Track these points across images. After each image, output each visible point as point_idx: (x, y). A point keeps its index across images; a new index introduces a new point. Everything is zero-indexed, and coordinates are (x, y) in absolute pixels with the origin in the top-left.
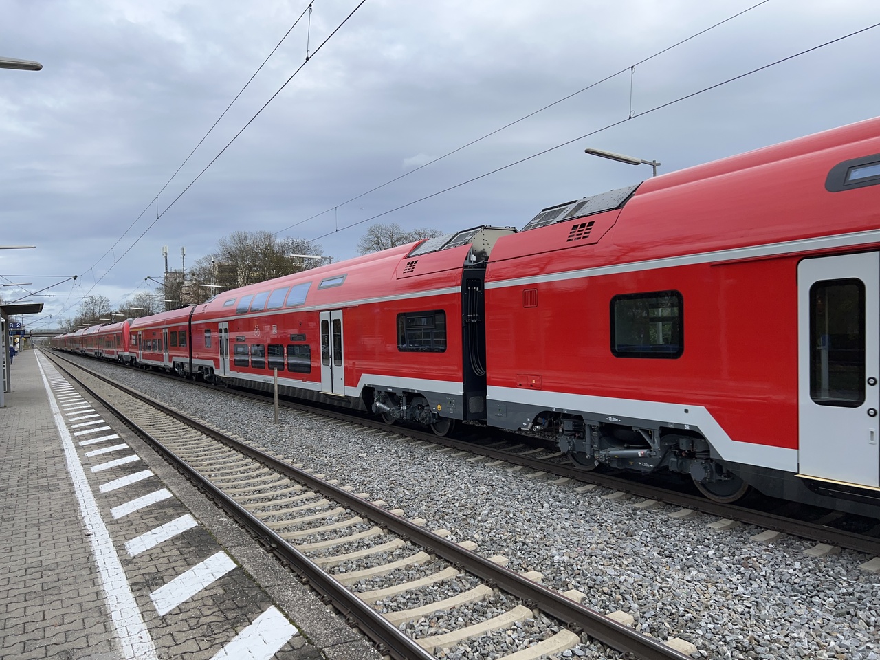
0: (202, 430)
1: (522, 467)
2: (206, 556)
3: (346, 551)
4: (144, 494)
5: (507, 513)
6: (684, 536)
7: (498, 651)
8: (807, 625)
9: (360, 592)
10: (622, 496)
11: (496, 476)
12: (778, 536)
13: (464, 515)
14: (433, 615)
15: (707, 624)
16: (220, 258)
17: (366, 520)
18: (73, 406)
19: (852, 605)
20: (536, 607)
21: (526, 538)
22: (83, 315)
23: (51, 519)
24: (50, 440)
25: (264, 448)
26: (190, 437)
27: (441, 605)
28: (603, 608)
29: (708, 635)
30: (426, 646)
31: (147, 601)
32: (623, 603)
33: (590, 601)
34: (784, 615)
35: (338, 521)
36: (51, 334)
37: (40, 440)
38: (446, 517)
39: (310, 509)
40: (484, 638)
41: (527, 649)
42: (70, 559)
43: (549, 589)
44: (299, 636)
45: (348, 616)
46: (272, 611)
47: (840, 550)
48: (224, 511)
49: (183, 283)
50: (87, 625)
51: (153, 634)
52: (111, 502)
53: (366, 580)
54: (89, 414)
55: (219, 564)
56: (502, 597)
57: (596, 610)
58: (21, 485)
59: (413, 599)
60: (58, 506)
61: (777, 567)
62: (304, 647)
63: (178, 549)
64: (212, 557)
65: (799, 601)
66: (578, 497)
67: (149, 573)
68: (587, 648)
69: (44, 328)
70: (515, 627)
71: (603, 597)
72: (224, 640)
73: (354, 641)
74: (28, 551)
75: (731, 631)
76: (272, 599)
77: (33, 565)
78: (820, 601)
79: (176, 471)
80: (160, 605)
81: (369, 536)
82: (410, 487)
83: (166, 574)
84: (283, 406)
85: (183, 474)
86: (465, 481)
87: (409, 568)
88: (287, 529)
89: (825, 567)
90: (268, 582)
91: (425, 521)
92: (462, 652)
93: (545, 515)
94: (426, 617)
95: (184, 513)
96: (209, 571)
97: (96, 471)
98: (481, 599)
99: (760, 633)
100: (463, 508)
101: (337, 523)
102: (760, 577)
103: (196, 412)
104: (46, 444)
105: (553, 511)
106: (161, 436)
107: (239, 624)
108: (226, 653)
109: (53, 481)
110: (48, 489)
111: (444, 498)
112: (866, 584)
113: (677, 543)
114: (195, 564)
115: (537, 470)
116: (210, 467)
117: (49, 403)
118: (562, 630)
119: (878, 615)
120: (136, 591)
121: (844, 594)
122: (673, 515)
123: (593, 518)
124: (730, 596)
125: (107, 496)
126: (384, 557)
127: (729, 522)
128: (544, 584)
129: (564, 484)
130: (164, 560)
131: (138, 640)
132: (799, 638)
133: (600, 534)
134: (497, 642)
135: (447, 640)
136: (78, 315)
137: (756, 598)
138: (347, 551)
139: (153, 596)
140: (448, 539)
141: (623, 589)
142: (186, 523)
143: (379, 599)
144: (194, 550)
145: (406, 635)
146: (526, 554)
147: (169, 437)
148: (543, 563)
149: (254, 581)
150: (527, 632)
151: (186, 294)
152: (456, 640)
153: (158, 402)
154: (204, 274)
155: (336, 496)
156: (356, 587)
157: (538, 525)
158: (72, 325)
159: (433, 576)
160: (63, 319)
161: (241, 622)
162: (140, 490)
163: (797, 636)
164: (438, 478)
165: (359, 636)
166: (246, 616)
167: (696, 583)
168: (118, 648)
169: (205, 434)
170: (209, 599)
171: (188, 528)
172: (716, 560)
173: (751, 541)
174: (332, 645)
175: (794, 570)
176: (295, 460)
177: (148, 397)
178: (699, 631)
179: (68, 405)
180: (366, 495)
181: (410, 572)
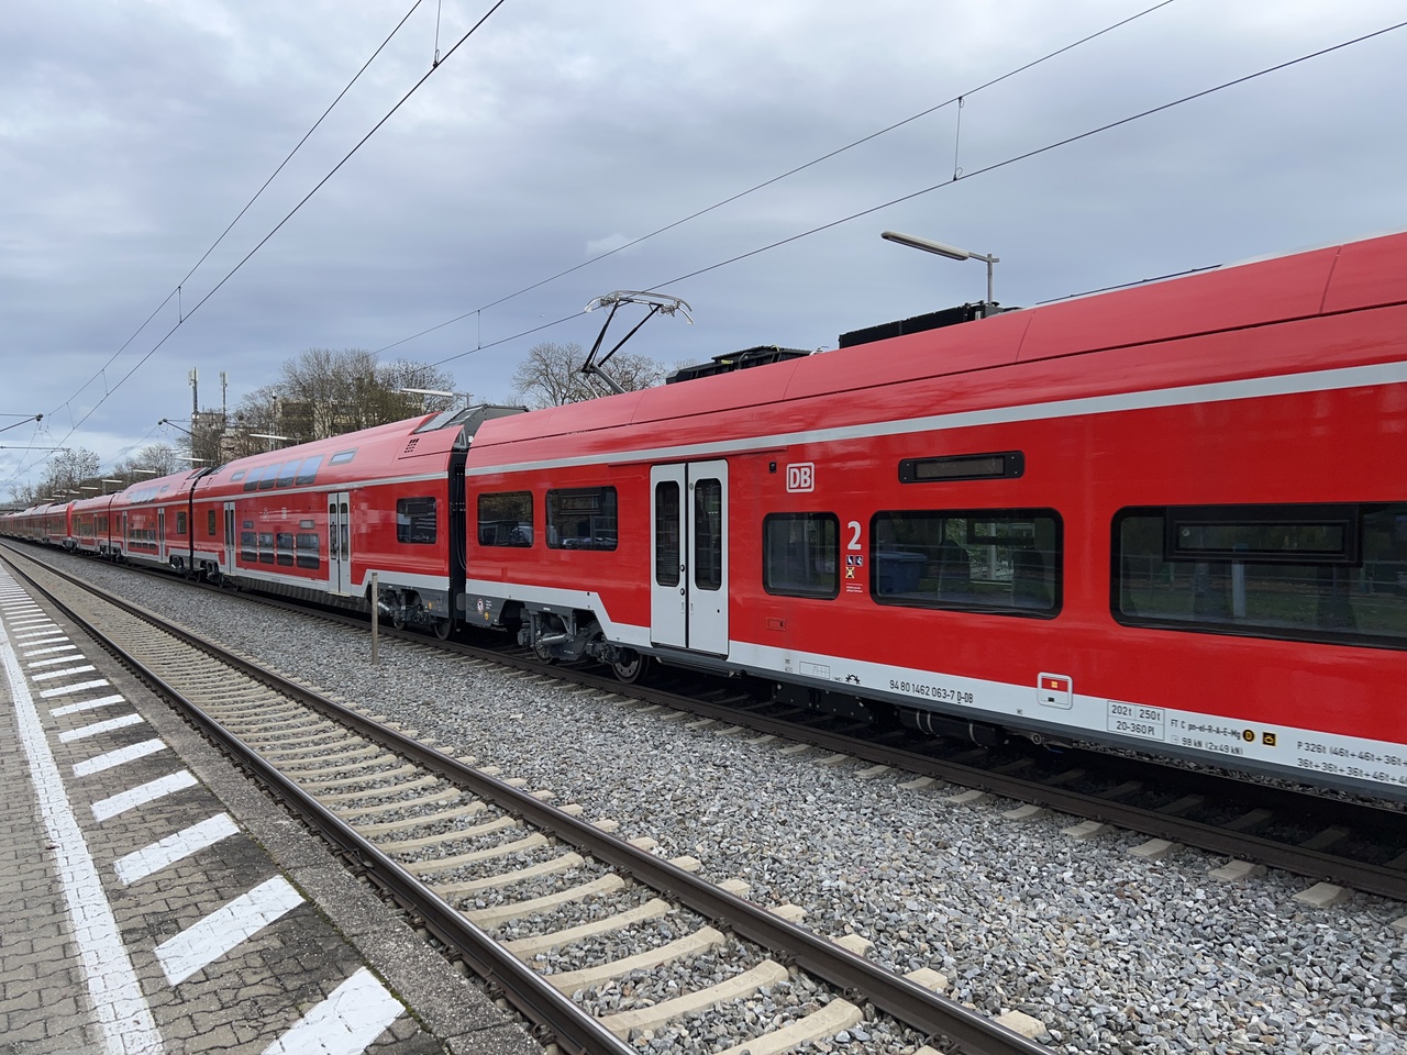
0: (251, 674)
1: (773, 737)
2: (252, 884)
3: (486, 872)
4: (149, 779)
5: (749, 811)
6: (1026, 849)
7: (732, 1035)
8: (1215, 989)
9: (509, 940)
10: (931, 783)
11: (732, 751)
12: (1169, 847)
13: (680, 815)
14: (628, 977)
15: (1061, 987)
16: (286, 391)
17: (520, 822)
18: (31, 631)
19: (1285, 957)
20: (793, 963)
21: (778, 851)
22: (52, 480)
25: (354, 704)
26: (230, 685)
27: (641, 961)
28: (900, 964)
29: (1064, 1006)
30: (616, 1028)
31: (148, 960)
32: (930, 956)
33: (879, 952)
34: (1181, 973)
35: (475, 824)
38: (651, 818)
39: (428, 805)
40: (710, 1013)
41: (779, 1031)
42: (20, 888)
43: (814, 934)
44: (407, 1017)
45: (489, 980)
46: (362, 976)
47: (1265, 869)
48: (286, 807)
49: (223, 431)
50: (46, 1001)
51: (159, 1017)
52: (91, 793)
53: (520, 921)
54: (59, 644)
55: (274, 898)
56: (740, 946)
57: (888, 968)
59: (596, 951)
61: (1169, 897)
62: (415, 1038)
63: (205, 873)
64: (263, 886)
65: (1203, 951)
66: (861, 785)
67: (154, 913)
68: (874, 1028)
70: (761, 996)
71: (900, 947)
72: (279, 1026)
73: (499, 1025)
75: (1099, 1000)
76: (363, 956)
78: (1235, 951)
79: (206, 741)
80: (171, 967)
81: (524, 849)
82: (593, 769)
83: (183, 914)
84: (387, 635)
85: (218, 745)
86: (683, 759)
87: (589, 900)
88: (391, 837)
89: (1242, 897)
90: (357, 926)
91: (616, 824)
92: (675, 1037)
93: (808, 814)
94: (616, 980)
95: (222, 812)
96: (256, 908)
97: (67, 740)
98: (706, 950)
99: (1143, 1003)
100: (678, 803)
101: (473, 827)
102: (1142, 912)
103: (242, 643)
105: (822, 807)
106: (181, 682)
107: (305, 999)
108: (283, 1049)
111: (649, 787)
112: (1306, 924)
113: (1016, 859)
114: (234, 897)
115: (797, 742)
116: (263, 734)
118: (833, 1001)
119: (1325, 973)
120: (130, 943)
121: (1272, 941)
122: (1009, 815)
123: (885, 819)
124: (1097, 944)
125: (85, 782)
126: (549, 883)
127: (1095, 826)
129: (839, 765)
130: (181, 891)
131: (133, 1027)
132: (1204, 1010)
133: (895, 845)
134: (731, 1021)
135: (651, 1017)
136: (45, 481)
137: (1137, 946)
138: (489, 873)
139: (159, 952)
140: (653, 852)
141: (931, 932)
142: (219, 827)
143: (541, 950)
144: (231, 873)
145: (584, 1011)
146: (778, 877)
147: (194, 683)
148: (805, 891)
149: (333, 926)
150: (778, 1003)
151: (229, 449)
152: (665, 1017)
153: (177, 625)
154: (259, 417)
155: (472, 783)
156: (502, 932)
157: (797, 830)
158: (33, 496)
159: (629, 912)
160: (18, 487)
161: (309, 996)
162: (142, 773)
163: (1200, 1007)
164: (639, 755)
165: (508, 1017)
166: (318, 984)
167: (1044, 923)
168: (98, 1040)
169: (256, 679)
170: (256, 956)
171: (222, 837)
172: (1076, 886)
173: (1128, 856)
174: (463, 1033)
175: (1196, 901)
176: (405, 724)
177: (161, 617)
178: (1049, 1000)
179: (23, 629)
180: (522, 782)
181: (591, 907)
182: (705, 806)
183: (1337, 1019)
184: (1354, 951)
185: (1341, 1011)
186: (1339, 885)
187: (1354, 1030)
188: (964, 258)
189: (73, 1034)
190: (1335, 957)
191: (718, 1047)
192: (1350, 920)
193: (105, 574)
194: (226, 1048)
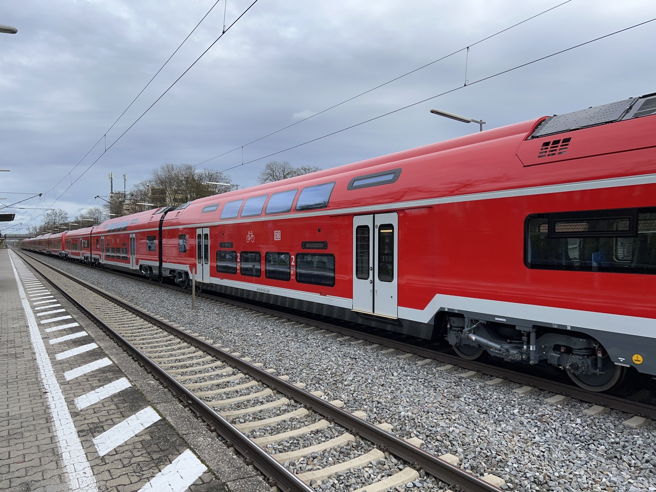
0: (137, 314)
1: (378, 345)
2: (137, 410)
3: (245, 406)
4: (90, 362)
5: (366, 379)
6: (496, 399)
7: (358, 483)
8: (585, 466)
9: (255, 438)
10: (452, 368)
11: (358, 352)
12: (564, 399)
13: (334, 381)
14: (310, 455)
15: (513, 464)
16: (153, 183)
17: (260, 383)
18: (36, 293)
19: (619, 451)
20: (387, 450)
21: (380, 398)
22: (46, 224)
23: (17, 379)
24: (18, 319)
25: (184, 328)
26: (127, 318)
27: (316, 448)
28: (436, 451)
29: (514, 472)
30: (304, 479)
31: (90, 445)
32: (451, 448)
33: (427, 446)
34: (569, 458)
35: (239, 384)
36: (21, 237)
37: (10, 319)
38: (321, 382)
39: (218, 375)
40: (348, 473)
41: (380, 482)
42: (31, 411)
43: (397, 438)
44: (208, 472)
45: (245, 456)
46: (188, 453)
47: (609, 410)
48: (152, 375)
49: (124, 202)
50: (43, 463)
51: (95, 471)
52: (64, 368)
53: (260, 429)
54: (49, 299)
55: (147, 417)
56: (362, 442)
57: (431, 453)
59: (295, 443)
60: (22, 369)
61: (564, 422)
62: (212, 482)
63: (116, 405)
64: (142, 411)
65: (580, 447)
66: (419, 368)
67: (92, 423)
68: (425, 481)
69: (16, 233)
70: (371, 465)
71: (437, 443)
72: (149, 475)
73: (251, 477)
75: (531, 470)
76: (188, 444)
77: (2, 415)
78: (595, 448)
79: (116, 344)
80: (100, 448)
81: (262, 396)
82: (294, 359)
83: (106, 424)
84: (199, 296)
85: (121, 346)
86: (336, 355)
87: (292, 420)
88: (200, 389)
89: (598, 422)
90: (185, 430)
91: (305, 385)
92: (331, 484)
93: (394, 381)
94: (304, 457)
95: (124, 377)
96: (139, 421)
97: (53, 343)
98: (346, 444)
99: (551, 471)
100: (334, 375)
101: (238, 385)
102: (551, 429)
103: (132, 299)
104: (15, 322)
105: (400, 378)
106: (105, 317)
107: (162, 463)
108: (151, 486)
109: (19, 350)
110: (15, 356)
111: (320, 368)
112: (628, 435)
113: (492, 403)
114: (129, 416)
115: (389, 348)
116: (142, 341)
117: (18, 291)
118: (406, 468)
119: (637, 459)
120: (82, 436)
121: (612, 443)
122: (488, 383)
123: (430, 384)
124: (529, 444)
125: (61, 362)
126: (273, 412)
127: (529, 388)
128: (393, 433)
129: (409, 359)
130: (105, 413)
131: (83, 475)
132: (580, 475)
133: (435, 396)
134: (358, 477)
135: (321, 474)
136: (43, 224)
137: (549, 445)
139: (95, 441)
140: (323, 398)
141: (451, 437)
142: (122, 384)
143: (269, 443)
144: (128, 405)
145: (289, 471)
146: (380, 410)
147: (111, 318)
148: (392, 417)
149: (174, 430)
150: (380, 469)
151: (127, 210)
152: (327, 475)
153: (103, 291)
154: (141, 195)
155: (238, 365)
156: (252, 434)
157: (389, 389)
158: (37, 231)
159: (311, 426)
160: (30, 227)
162: (87, 359)
163: (578, 473)
164: (315, 353)
165: (256, 474)
166: (167, 457)
167: (505, 433)
168: (67, 481)
169: (139, 316)
170: (139, 443)
171: (123, 388)
172: (520, 416)
173: (545, 403)
174: (234, 480)
175: (577, 424)
176: (207, 337)
177: (95, 287)
178: (507, 469)
179: (33, 292)
180: (261, 365)
181: (293, 423)
182: (346, 377)
183: (643, 480)
184: (651, 448)
185: (645, 476)
186: (645, 417)
187: (651, 485)
188: (469, 122)
189: (55, 478)
190: (642, 451)
191: (351, 489)
192: (650, 434)
193: (70, 267)
194: (125, 485)
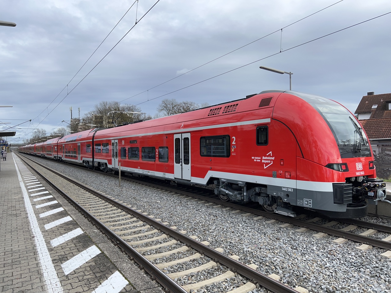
0: (87, 190)
1: (229, 208)
2: (87, 247)
4: (60, 218)
5: (223, 229)
6: (302, 240)
7: (219, 291)
8: (358, 281)
9: (157, 264)
10: (275, 221)
11: (218, 212)
12: (344, 240)
13: (204, 229)
14: (190, 275)
15: (313, 280)
16: (96, 113)
17: (160, 231)
18: (28, 178)
19: (378, 272)
20: (236, 272)
21: (232, 240)
22: (34, 137)
23: (17, 229)
24: (18, 193)
25: (114, 198)
26: (81, 193)
27: (193, 270)
28: (266, 272)
29: (314, 285)
30: (186, 289)
31: (60, 268)
32: (275, 270)
33: (260, 269)
34: (348, 276)
35: (147, 231)
36: (19, 146)
37: (13, 193)
38: (196, 230)
39: (134, 226)
40: (213, 285)
41: (232, 291)
42: (25, 248)
43: (242, 264)
44: (129, 285)
45: (151, 275)
46: (117, 273)
47: (372, 247)
48: (96, 226)
49: (79, 124)
50: (32, 279)
51: (62, 284)
52: (44, 222)
53: (160, 258)
54: (35, 182)
55: (93, 251)
56: (221, 267)
57: (263, 273)
58: (4, 214)
59: (181, 267)
60: (20, 223)
61: (344, 254)
62: (132, 290)
63: (75, 244)
64: (90, 248)
65: (355, 270)
66: (255, 222)
67: (61, 255)
68: (259, 290)
69: (16, 143)
70: (227, 281)
71: (266, 268)
72: (94, 287)
73: (154, 288)
74: (6, 244)
75: (324, 284)
76: (117, 268)
77: (8, 250)
79: (74, 208)
80: (66, 270)
81: (161, 238)
83: (69, 255)
84: (123, 179)
85: (78, 209)
86: (204, 214)
87: (179, 253)
88: (124, 235)
89: (365, 255)
90: (115, 259)
91: (186, 232)
92: (203, 292)
93: (240, 230)
94: (186, 275)
95: (79, 227)
96: (88, 254)
97: (38, 208)
98: (211, 267)
99: (337, 285)
100: (203, 226)
101: (147, 232)
102: (336, 259)
103: (84, 181)
104: (16, 195)
105: (244, 228)
106: (68, 192)
107: (102, 279)
109: (18, 212)
110: (16, 215)
111: (195, 222)
112: (384, 262)
113: (299, 243)
114: (82, 251)
115: (236, 210)
116: (90, 206)
117: (18, 177)
118: (248, 283)
119: (390, 277)
120: (55, 263)
121: (374, 267)
122: (297, 230)
123: (262, 231)
124: (323, 267)
125: (43, 219)
126: (168, 248)
127: (322, 234)
129: (249, 216)
130: (68, 249)
131: (55, 286)
132: (354, 287)
133: (265, 239)
134: (219, 288)
135: (196, 286)
136: (32, 138)
137: (335, 268)
138: (151, 245)
139: (62, 266)
140: (196, 240)
141: (275, 263)
142: (78, 232)
143: (165, 267)
144: (81, 244)
145: (178, 284)
146: (232, 247)
147: (71, 192)
148: (239, 251)
149: (109, 259)
150: (232, 283)
151: (80, 128)
152: (200, 286)
153: (67, 177)
154: (89, 120)
155: (146, 220)
156: (155, 262)
157: (237, 234)
158: (29, 142)
159: (190, 257)
160: (25, 139)
161: (103, 278)
162: (58, 217)
163: (353, 286)
164: (192, 213)
165: (157, 285)
166: (105, 275)
167: (308, 261)
168: (46, 290)
169: (88, 191)
170: (88, 267)
171: (79, 234)
172: (317, 251)
173: (332, 243)
174: (145, 290)
175: (352, 256)
176: (128, 204)
177: (62, 174)
178: (309, 283)
179: (26, 177)
180: (160, 220)
181: (179, 255)
182: (211, 227)
188: (283, 73)
189: (39, 288)
193: (48, 163)
194: (80, 292)
